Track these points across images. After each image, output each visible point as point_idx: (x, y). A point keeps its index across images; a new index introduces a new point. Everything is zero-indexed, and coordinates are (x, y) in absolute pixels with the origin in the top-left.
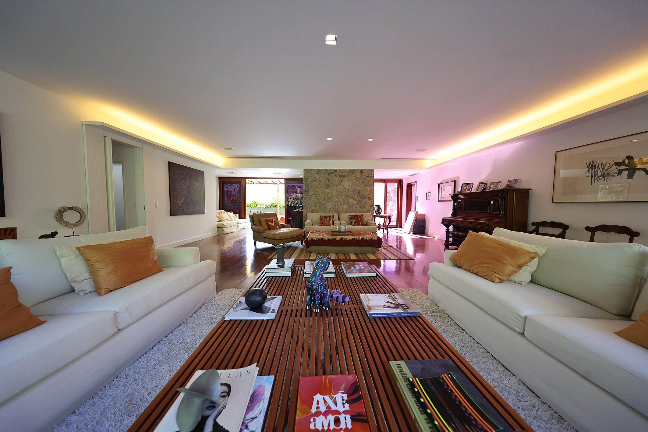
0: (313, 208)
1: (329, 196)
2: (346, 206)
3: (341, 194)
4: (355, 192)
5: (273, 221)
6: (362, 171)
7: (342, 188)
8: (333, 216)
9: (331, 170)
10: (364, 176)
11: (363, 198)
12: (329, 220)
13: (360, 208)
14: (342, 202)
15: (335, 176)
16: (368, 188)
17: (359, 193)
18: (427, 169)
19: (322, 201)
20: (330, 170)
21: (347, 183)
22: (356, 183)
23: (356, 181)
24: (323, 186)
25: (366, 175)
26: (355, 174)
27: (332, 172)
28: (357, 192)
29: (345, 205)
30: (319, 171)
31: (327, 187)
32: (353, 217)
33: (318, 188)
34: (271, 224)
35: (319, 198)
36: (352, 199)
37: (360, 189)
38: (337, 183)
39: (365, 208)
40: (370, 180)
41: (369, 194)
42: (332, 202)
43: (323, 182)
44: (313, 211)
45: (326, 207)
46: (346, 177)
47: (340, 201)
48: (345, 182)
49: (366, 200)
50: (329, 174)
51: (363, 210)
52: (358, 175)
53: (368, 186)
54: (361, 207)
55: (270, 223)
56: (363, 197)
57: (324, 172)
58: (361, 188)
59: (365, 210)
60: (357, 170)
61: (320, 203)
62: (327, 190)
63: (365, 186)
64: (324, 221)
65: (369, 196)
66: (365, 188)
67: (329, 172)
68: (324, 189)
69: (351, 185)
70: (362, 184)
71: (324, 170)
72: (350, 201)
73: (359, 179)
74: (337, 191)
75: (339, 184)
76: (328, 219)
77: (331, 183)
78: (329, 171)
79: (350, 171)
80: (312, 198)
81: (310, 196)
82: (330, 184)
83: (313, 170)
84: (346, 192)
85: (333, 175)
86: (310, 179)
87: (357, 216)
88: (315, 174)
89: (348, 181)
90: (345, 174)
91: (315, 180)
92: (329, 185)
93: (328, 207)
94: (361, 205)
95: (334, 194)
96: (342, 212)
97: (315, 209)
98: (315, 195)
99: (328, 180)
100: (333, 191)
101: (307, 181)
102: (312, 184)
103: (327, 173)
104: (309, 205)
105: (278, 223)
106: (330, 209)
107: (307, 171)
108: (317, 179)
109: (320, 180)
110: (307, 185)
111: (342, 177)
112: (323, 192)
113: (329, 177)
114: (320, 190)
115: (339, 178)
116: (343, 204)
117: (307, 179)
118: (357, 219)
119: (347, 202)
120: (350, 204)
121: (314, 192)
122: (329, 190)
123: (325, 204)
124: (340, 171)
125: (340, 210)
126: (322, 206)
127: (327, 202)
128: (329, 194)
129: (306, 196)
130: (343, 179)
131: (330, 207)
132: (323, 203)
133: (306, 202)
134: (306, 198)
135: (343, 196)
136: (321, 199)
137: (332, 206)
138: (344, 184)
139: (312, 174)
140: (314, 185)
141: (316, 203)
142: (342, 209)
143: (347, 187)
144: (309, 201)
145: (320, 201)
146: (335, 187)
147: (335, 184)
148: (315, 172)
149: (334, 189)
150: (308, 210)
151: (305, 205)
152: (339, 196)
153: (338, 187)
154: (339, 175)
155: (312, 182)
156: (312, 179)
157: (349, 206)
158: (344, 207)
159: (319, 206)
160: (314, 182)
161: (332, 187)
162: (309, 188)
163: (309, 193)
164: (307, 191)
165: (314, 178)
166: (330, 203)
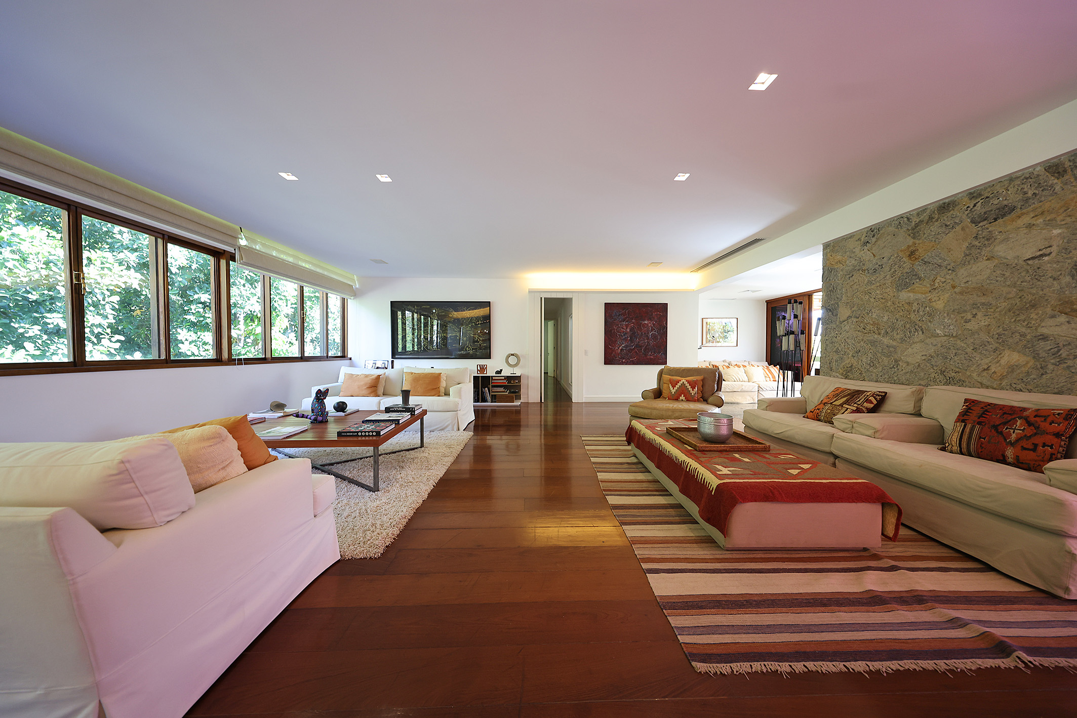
0: (847, 361)
1: (912, 316)
2: (1013, 357)
3: (982, 300)
5: (679, 384)
8: (881, 396)
12: (841, 405)
14: (984, 337)
15: (944, 229)
20: (918, 214)
21: (1022, 243)
24: (889, 280)
27: (931, 218)
29: (1007, 353)
30: (874, 231)
31: (904, 283)
33: (866, 294)
34: (672, 389)
35: (870, 327)
36: (1063, 318)
38: (958, 254)
42: (928, 341)
43: (887, 268)
44: (847, 374)
45: (896, 361)
46: (1018, 211)
47: (973, 334)
48: (1007, 239)
50: (915, 232)
55: (671, 387)
57: (891, 229)
61: (873, 343)
62: (905, 295)
67: (915, 220)
68: (891, 291)
69: (1057, 242)
71: (889, 222)
72: (1044, 331)
74: (956, 290)
75: (970, 256)
76: (841, 402)
77: (925, 263)
78: (916, 217)
79: (1055, 167)
80: (847, 328)
81: (841, 322)
82: (920, 269)
84: (1014, 285)
85: (935, 228)
86: (842, 270)
87: (1010, 411)
88: (857, 250)
89: (1029, 226)
92: (913, 274)
93: (910, 360)
95: (940, 305)
96: (985, 382)
97: (856, 364)
98: (857, 320)
99: (908, 254)
100: (933, 296)
101: (831, 279)
102: (847, 283)
103: (905, 229)
104: (836, 352)
105: (690, 389)
106: (919, 365)
107: (831, 249)
108: (864, 262)
109: (877, 264)
110: (830, 291)
111: (985, 222)
112: (888, 305)
113: (917, 242)
114: (872, 300)
115: (974, 229)
116: (997, 345)
117: (831, 272)
118: (995, 427)
119: (1023, 335)
120: (1044, 347)
121: (853, 309)
122: (913, 291)
123: (895, 348)
124: (980, 195)
125: (974, 375)
126: (883, 357)
127: (902, 340)
128: (914, 308)
129: (828, 324)
130: (995, 228)
131: (918, 361)
132: (886, 343)
133: (828, 342)
134: (829, 330)
135: (998, 310)
136: (878, 329)
137: (926, 355)
138: (1001, 250)
139: (848, 253)
140: (855, 287)
141: (859, 345)
142: (987, 369)
143: (1029, 259)
144: (836, 340)
145: (876, 336)
146: (948, 277)
147: (945, 260)
148: (857, 241)
149: (937, 285)
150: (834, 368)
151: (826, 352)
152: (965, 311)
153: (962, 272)
154: (970, 215)
155: (848, 276)
156: (847, 268)
157: (1043, 354)
158: (1003, 362)
159: (870, 355)
160: (853, 275)
161: (931, 279)
162: (836, 299)
163: (837, 315)
164: (831, 310)
165: (853, 262)
166: (917, 346)
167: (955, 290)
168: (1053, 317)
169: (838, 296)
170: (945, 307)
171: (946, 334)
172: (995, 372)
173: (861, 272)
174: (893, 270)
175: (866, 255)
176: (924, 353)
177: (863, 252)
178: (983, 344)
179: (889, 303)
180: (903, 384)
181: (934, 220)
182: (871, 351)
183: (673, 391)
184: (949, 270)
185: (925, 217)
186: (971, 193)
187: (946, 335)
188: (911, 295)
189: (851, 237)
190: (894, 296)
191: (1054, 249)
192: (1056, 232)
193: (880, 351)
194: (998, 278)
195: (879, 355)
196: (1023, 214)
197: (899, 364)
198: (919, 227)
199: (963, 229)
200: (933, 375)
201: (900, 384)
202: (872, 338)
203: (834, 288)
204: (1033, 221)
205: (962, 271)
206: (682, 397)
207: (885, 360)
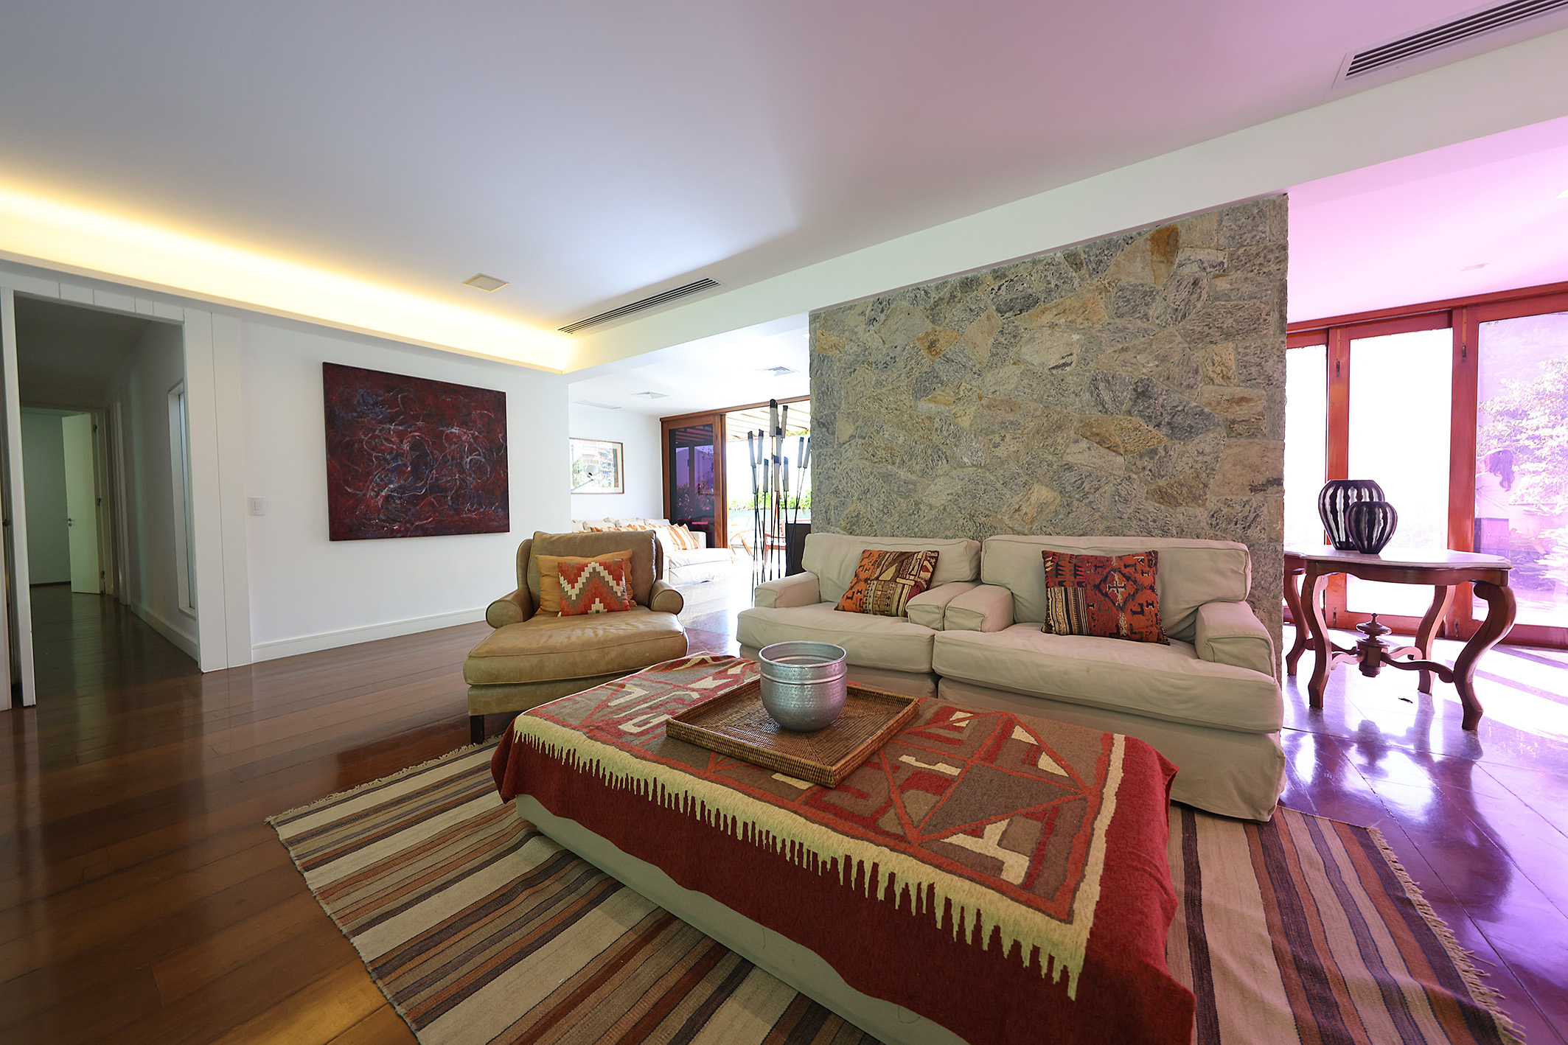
0: (853, 507)
1: (935, 437)
2: (1041, 493)
3: (1010, 417)
4: (1106, 396)
5: (585, 574)
6: (1165, 238)
7: (1015, 380)
8: (934, 558)
9: (946, 280)
10: (1191, 267)
12: (893, 580)
13: (1151, 506)
14: (1014, 467)
15: (967, 312)
16: (1227, 353)
17: (1144, 394)
20: (937, 288)
21: (1049, 344)
22: (1118, 330)
23: (1121, 316)
24: (904, 382)
25: (1202, 255)
26: (1112, 269)
27: (953, 297)
28: (1128, 395)
29: (1036, 487)
30: (882, 304)
31: (923, 388)
32: (1075, 568)
33: (874, 400)
34: (567, 587)
35: (881, 453)
36: (1084, 444)
37: (1146, 366)
38: (984, 352)
39: (1196, 499)
40: (1247, 288)
41: (1239, 392)
42: (954, 473)
43: (901, 364)
44: (852, 528)
45: (917, 504)
46: (1038, 308)
47: (1002, 463)
48: (1032, 339)
49: (1207, 441)
50: (934, 313)
51: (1179, 515)
52: (1137, 270)
53: (1228, 336)
54: (1163, 496)
55: (561, 583)
56: (1179, 419)
57: (905, 304)
58: (1164, 359)
59: (1201, 514)
60: (1126, 240)
61: (886, 477)
62: (924, 406)
63: (1197, 339)
64: (861, 586)
65: (1241, 412)
66: (1196, 355)
67: (934, 296)
68: (906, 398)
69: (1076, 350)
70: (1171, 329)
71: (902, 293)
72: (1070, 459)
73: (1145, 294)
74: (984, 402)
75: (998, 357)
76: (890, 574)
77: (948, 360)
78: (933, 291)
79: (1073, 257)
80: (850, 454)
81: (841, 445)
82: (943, 370)
84: (1041, 400)
85: (957, 311)
86: (840, 360)
87: (1100, 563)
88: (860, 330)
89: (1053, 326)
90: (1037, 287)
91: (861, 358)
92: (933, 376)
93: (933, 501)
94: (1162, 482)
95: (965, 422)
96: (1016, 527)
97: (864, 511)
98: (863, 441)
99: (927, 344)
100: (957, 409)
101: (824, 373)
102: (846, 381)
103: (922, 307)
104: (835, 492)
105: (612, 583)
106: (945, 509)
107: (823, 321)
108: (870, 351)
109: (888, 355)
110: (823, 393)
111: (1011, 313)
112: (904, 419)
113: (938, 328)
114: (883, 410)
115: (998, 320)
116: (1026, 477)
117: (824, 360)
118: (1097, 587)
119: (1050, 465)
120: (1070, 477)
121: (857, 424)
122: (934, 400)
123: (914, 484)
124: (1004, 275)
125: (1006, 518)
126: (899, 499)
127: (923, 473)
128: (936, 426)
129: (821, 447)
130: (1021, 321)
131: (943, 502)
132: (903, 478)
133: (822, 478)
134: (823, 457)
135: (1026, 431)
136: (892, 455)
137: (952, 494)
138: (1027, 352)
139: (847, 333)
140: (858, 389)
141: (867, 480)
142: (1018, 510)
143: (1053, 368)
144: (835, 474)
145: (889, 467)
146: (973, 383)
147: (970, 359)
148: (859, 315)
149: (962, 393)
150: (832, 520)
151: (819, 494)
152: (993, 432)
153: (989, 377)
154: (995, 300)
155: (848, 371)
156: (847, 358)
157: (1069, 488)
158: (1033, 500)
159: (882, 495)
160: (855, 370)
161: (955, 384)
162: (832, 406)
163: (833, 433)
164: (824, 425)
165: (855, 348)
166: (941, 481)
167: (982, 402)
168: (1076, 441)
169: (834, 401)
170: (971, 425)
171: (974, 463)
172: (1026, 514)
173: (866, 366)
174: (909, 367)
175: (872, 338)
176: (949, 491)
177: (868, 334)
178: (1013, 478)
179: (905, 417)
180: (926, 537)
181: (956, 300)
182: (884, 490)
183: (573, 593)
184: (975, 373)
185: (945, 293)
186: (995, 271)
187: (973, 465)
188: (932, 405)
189: (850, 308)
190: (911, 407)
191: (1074, 358)
192: (1076, 337)
193: (896, 489)
194: (1026, 390)
195: (894, 496)
196: (1046, 309)
197: (920, 508)
198: (939, 307)
199: (988, 318)
200: (960, 522)
201: (922, 537)
202: (884, 470)
203: (828, 389)
204: (1056, 320)
205: (989, 375)
206: (598, 606)
207: (903, 504)
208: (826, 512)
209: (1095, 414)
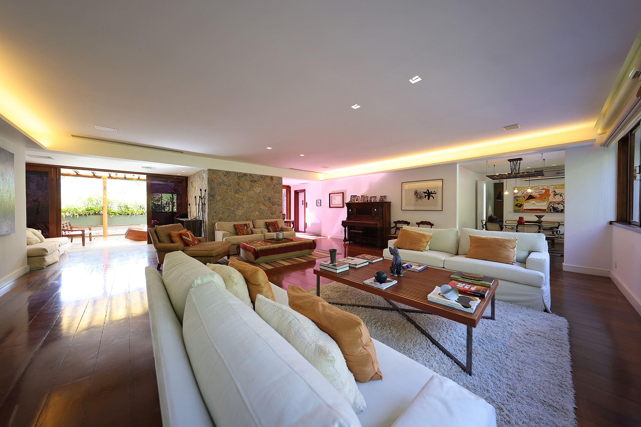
0: (220, 216)
1: (239, 202)
2: (257, 213)
3: (252, 200)
4: (265, 198)
6: (272, 178)
7: (253, 194)
8: (248, 224)
9: (241, 173)
10: (274, 183)
11: (274, 205)
12: (247, 229)
13: (270, 215)
15: (245, 180)
16: (278, 195)
17: (269, 199)
18: (321, 181)
19: (230, 208)
21: (258, 189)
22: (266, 189)
23: (267, 187)
24: (233, 190)
25: (275, 182)
26: (266, 180)
27: (242, 176)
28: (268, 199)
29: (256, 212)
30: (227, 173)
31: (237, 192)
32: (270, 224)
33: (226, 193)
35: (227, 204)
36: (263, 205)
37: (270, 195)
38: (248, 188)
39: (275, 214)
40: (279, 187)
41: (279, 200)
42: (243, 209)
43: (232, 186)
45: (236, 215)
47: (251, 208)
48: (256, 188)
49: (276, 206)
50: (239, 178)
51: (273, 216)
52: (269, 181)
53: (278, 193)
54: (272, 214)
55: (186, 238)
56: (273, 203)
57: (233, 174)
58: (272, 195)
60: (268, 176)
61: (228, 209)
62: (237, 195)
63: (275, 193)
64: (241, 230)
65: (279, 203)
66: (275, 195)
68: (233, 193)
69: (261, 191)
70: (272, 190)
71: (233, 172)
72: (261, 208)
73: (270, 185)
74: (248, 197)
75: (250, 189)
76: (245, 228)
77: (242, 188)
78: (239, 174)
79: (261, 176)
80: (219, 203)
81: (217, 201)
82: (241, 189)
83: (220, 171)
84: (257, 198)
85: (243, 179)
86: (217, 182)
87: (273, 223)
88: (222, 177)
89: (258, 186)
90: (256, 180)
91: (222, 183)
92: (238, 190)
93: (239, 214)
94: (272, 212)
95: (245, 200)
96: (255, 219)
97: (223, 216)
98: (223, 201)
99: (237, 184)
100: (243, 197)
101: (213, 184)
102: (218, 187)
103: (236, 176)
104: (216, 212)
106: (241, 216)
107: (211, 172)
108: (225, 182)
109: (229, 184)
110: (212, 188)
111: (252, 182)
113: (239, 181)
114: (228, 195)
115: (250, 183)
116: (255, 210)
117: (212, 181)
119: (258, 208)
120: (261, 210)
121: (221, 197)
123: (235, 211)
124: (251, 176)
127: (237, 209)
128: (239, 200)
129: (211, 201)
130: (254, 184)
132: (232, 209)
133: (211, 209)
134: (212, 204)
135: (254, 203)
136: (230, 205)
139: (218, 176)
140: (222, 189)
141: (224, 210)
143: (258, 193)
144: (215, 208)
146: (246, 193)
147: (245, 188)
148: (221, 173)
149: (244, 194)
150: (214, 219)
151: (210, 213)
152: (249, 202)
153: (249, 192)
154: (250, 179)
155: (219, 185)
156: (219, 182)
159: (228, 213)
160: (221, 185)
161: (243, 192)
162: (215, 192)
163: (215, 198)
164: (212, 196)
165: (221, 180)
166: (240, 210)
174: (234, 187)
175: (225, 179)
176: (242, 212)
178: (253, 210)
179: (233, 197)
184: (246, 191)
186: (249, 175)
187: (246, 208)
188: (239, 196)
190: (234, 195)
192: (261, 189)
193: (231, 212)
196: (257, 183)
204: (259, 185)
207: (232, 215)
208: (213, 217)
209: (264, 201)
